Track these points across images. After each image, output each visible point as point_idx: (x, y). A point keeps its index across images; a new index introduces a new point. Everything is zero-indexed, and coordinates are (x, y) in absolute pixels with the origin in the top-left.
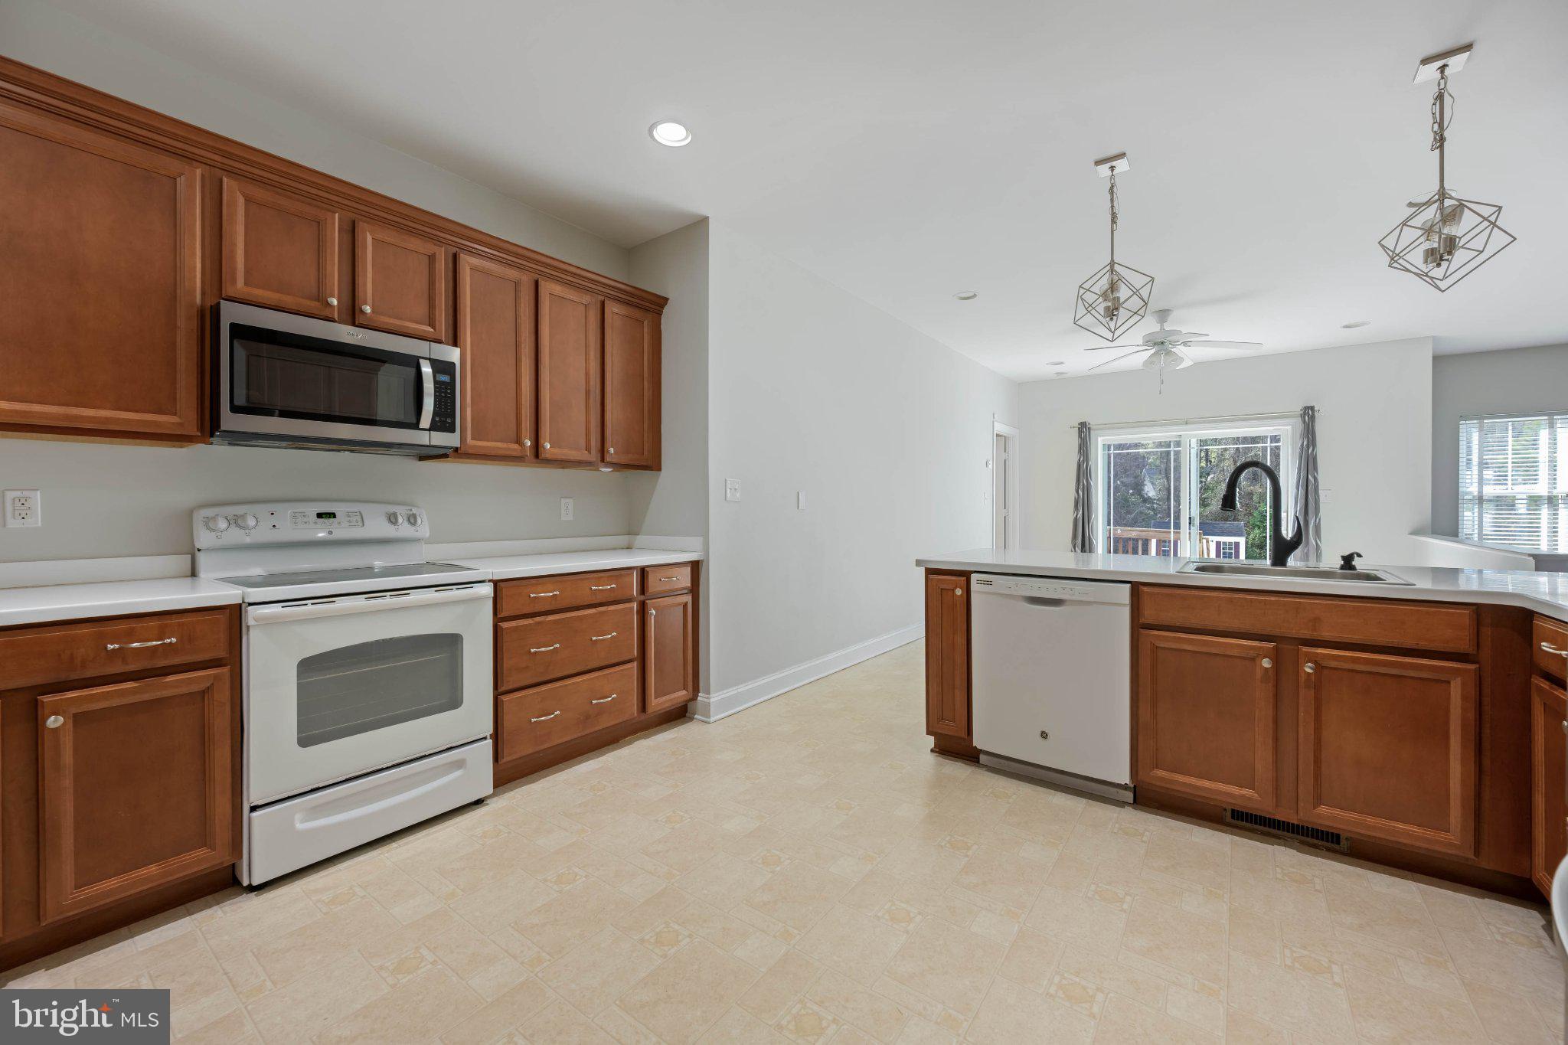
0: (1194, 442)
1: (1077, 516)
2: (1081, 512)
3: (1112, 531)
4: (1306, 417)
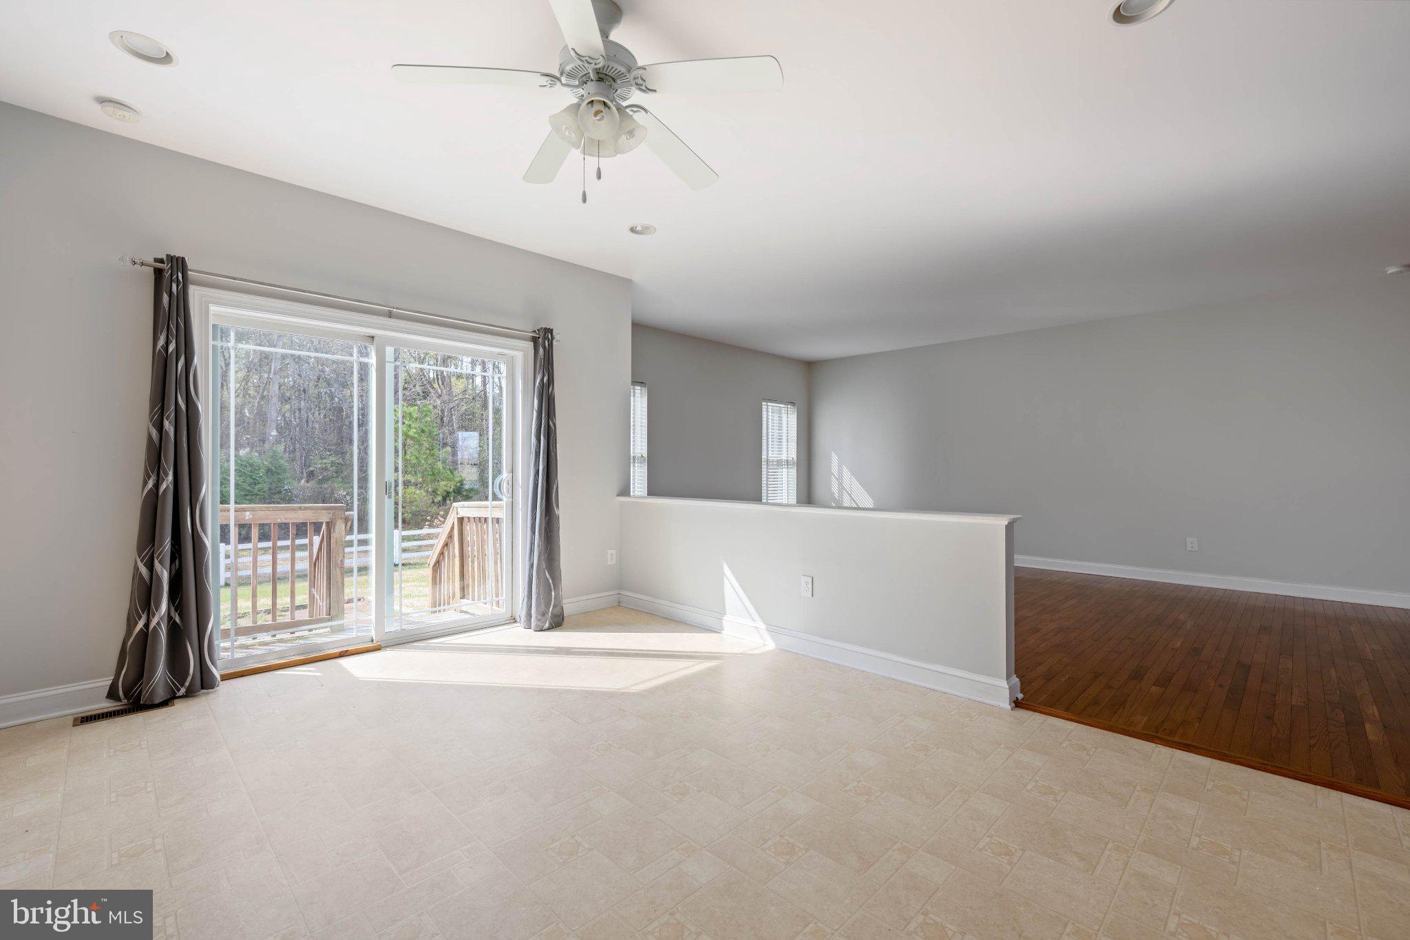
1: (157, 486)
2: (170, 477)
3: (232, 514)
4: (546, 342)
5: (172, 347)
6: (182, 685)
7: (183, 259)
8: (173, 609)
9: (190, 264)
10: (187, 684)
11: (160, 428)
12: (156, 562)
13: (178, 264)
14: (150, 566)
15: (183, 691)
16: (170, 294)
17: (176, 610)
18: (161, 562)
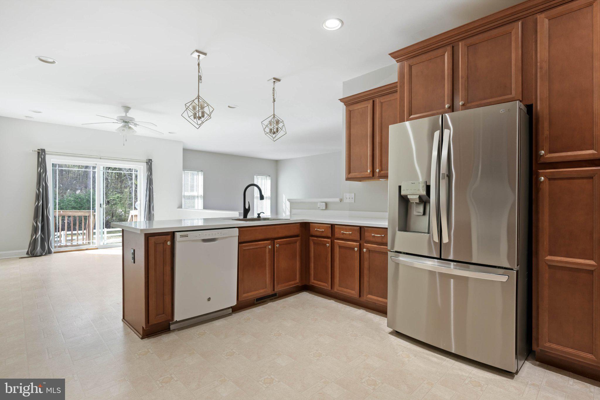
0: (102, 167)
1: (38, 204)
2: (41, 202)
3: (57, 213)
4: (149, 163)
5: (42, 171)
6: (44, 252)
7: (44, 149)
8: (42, 234)
9: (46, 150)
10: (45, 252)
11: (39, 190)
12: (38, 222)
13: (43, 151)
14: (36, 223)
15: (44, 254)
16: (41, 158)
17: (43, 234)
18: (39, 222)
